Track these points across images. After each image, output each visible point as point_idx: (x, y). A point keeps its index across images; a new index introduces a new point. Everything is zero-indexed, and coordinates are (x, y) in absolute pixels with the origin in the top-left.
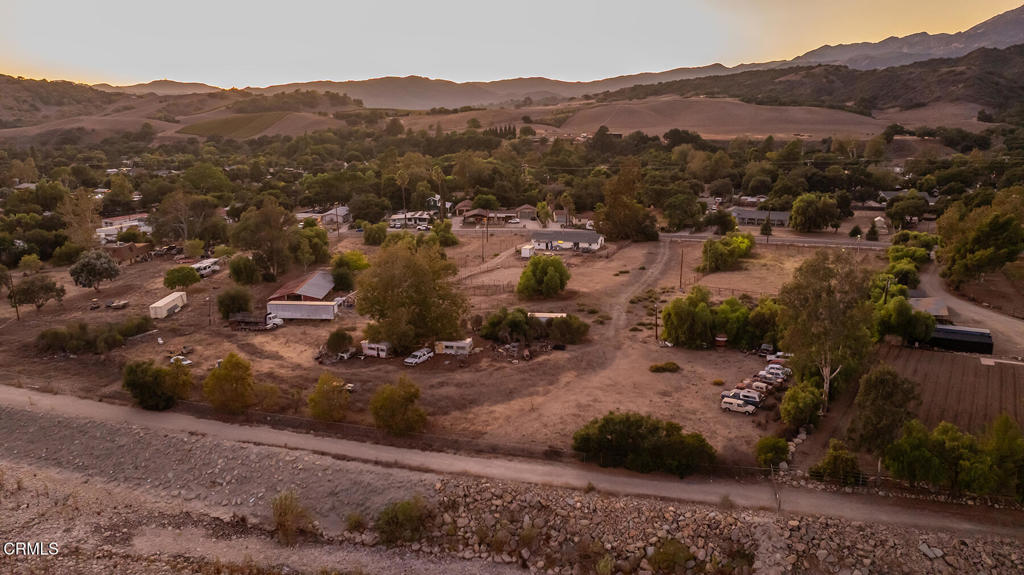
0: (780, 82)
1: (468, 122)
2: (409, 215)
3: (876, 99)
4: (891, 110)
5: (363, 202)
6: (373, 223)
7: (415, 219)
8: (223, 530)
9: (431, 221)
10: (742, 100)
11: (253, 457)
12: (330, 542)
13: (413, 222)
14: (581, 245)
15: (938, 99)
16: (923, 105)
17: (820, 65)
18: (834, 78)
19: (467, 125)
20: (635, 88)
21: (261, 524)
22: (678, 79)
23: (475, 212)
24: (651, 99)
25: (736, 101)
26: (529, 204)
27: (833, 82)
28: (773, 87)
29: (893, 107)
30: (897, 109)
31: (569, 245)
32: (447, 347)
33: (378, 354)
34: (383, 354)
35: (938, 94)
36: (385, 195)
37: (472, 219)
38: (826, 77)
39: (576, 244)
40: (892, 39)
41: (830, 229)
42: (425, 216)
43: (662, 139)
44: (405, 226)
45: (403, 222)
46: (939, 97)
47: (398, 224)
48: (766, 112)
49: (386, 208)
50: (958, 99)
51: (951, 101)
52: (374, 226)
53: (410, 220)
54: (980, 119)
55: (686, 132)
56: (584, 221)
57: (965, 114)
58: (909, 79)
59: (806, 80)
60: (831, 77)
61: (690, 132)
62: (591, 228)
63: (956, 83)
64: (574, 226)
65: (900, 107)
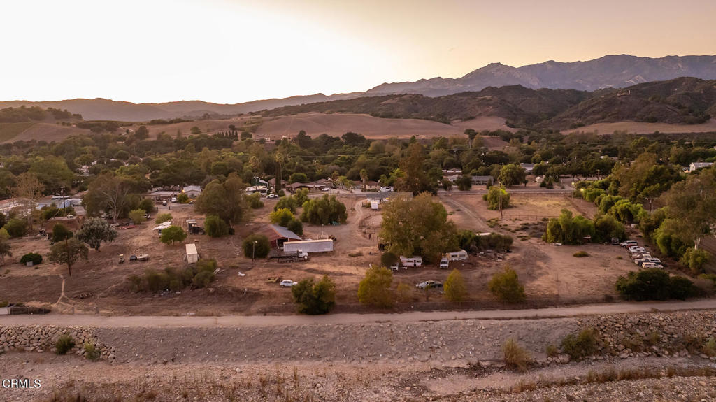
0: (384, 104)
1: (191, 130)
3: (445, 114)
4: (456, 121)
8: (477, 370)
10: (371, 115)
11: (444, 328)
12: (543, 366)
15: (480, 114)
16: (472, 118)
17: (406, 94)
18: (417, 102)
19: (191, 132)
20: (286, 108)
21: (492, 364)
22: (315, 102)
23: (298, 184)
24: (300, 115)
25: (369, 116)
27: (416, 104)
28: (380, 107)
29: (457, 119)
30: (458, 120)
32: (453, 256)
33: (415, 265)
34: (419, 265)
35: (480, 112)
38: (412, 101)
40: (423, 80)
41: (523, 185)
42: (264, 189)
43: (341, 139)
46: (481, 113)
48: (389, 122)
50: (492, 115)
51: (489, 116)
54: (508, 126)
55: (356, 134)
56: (374, 187)
57: (497, 124)
58: (462, 103)
59: (400, 103)
60: (415, 102)
61: (358, 134)
62: (384, 191)
63: (488, 105)
64: (369, 190)
65: (461, 119)
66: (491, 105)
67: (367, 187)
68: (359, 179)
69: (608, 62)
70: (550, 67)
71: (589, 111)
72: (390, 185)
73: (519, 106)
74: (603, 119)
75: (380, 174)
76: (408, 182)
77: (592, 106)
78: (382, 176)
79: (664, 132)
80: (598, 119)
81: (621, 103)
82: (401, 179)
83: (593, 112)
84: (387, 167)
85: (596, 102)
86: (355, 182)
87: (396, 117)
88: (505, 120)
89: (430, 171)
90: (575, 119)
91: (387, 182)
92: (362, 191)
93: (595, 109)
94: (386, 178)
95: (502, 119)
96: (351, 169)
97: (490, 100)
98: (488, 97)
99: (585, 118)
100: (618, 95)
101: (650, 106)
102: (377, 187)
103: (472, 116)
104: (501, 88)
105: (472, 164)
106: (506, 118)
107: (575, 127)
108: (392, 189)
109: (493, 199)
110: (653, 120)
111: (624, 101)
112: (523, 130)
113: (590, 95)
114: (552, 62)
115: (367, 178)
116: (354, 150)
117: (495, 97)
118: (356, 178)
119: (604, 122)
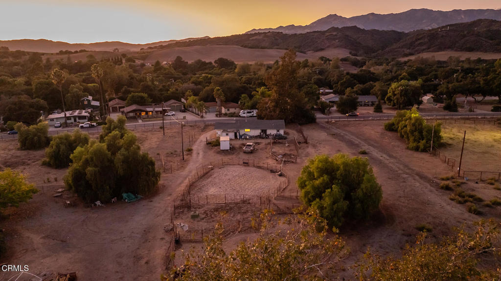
0: (252, 40)
1: (87, 57)
2: (68, 114)
3: (301, 47)
5: (15, 104)
6: (28, 124)
7: (75, 117)
9: (91, 119)
10: (241, 46)
13: (72, 120)
14: (269, 132)
15: (329, 47)
23: (134, 107)
25: (239, 47)
26: (174, 99)
27: (277, 39)
28: (250, 42)
29: (310, 51)
30: (311, 51)
31: (257, 132)
35: (328, 45)
36: (38, 97)
37: (131, 115)
38: (274, 37)
39: (264, 131)
42: (84, 113)
43: (213, 63)
44: (65, 125)
45: (63, 121)
47: (57, 123)
49: (42, 108)
50: (337, 47)
51: (335, 48)
52: (31, 127)
53: (69, 118)
54: (352, 55)
55: (227, 60)
56: (232, 110)
57: (343, 53)
58: (313, 38)
59: (265, 39)
60: (277, 37)
61: (229, 60)
62: (245, 115)
63: (334, 39)
64: (226, 115)
65: (313, 50)
66: (337, 39)
67: (224, 110)
68: (213, 100)
69: (412, 14)
70: (371, 17)
71: (417, 43)
72: (253, 107)
73: (358, 40)
74: (428, 49)
75: (239, 94)
76: (277, 103)
77: (419, 39)
78: (243, 95)
79: (485, 59)
80: (424, 50)
81: (442, 36)
82: (267, 99)
83: (419, 44)
84: (251, 86)
85: (421, 36)
86: (207, 104)
87: (262, 48)
88: (350, 51)
89: (304, 90)
90: (405, 50)
91: (250, 104)
92: (217, 116)
93: (422, 41)
94: (248, 99)
95: (347, 50)
96: (206, 88)
97: (336, 35)
98: (334, 33)
99: (413, 49)
100: (439, 30)
101: (467, 38)
102: (236, 111)
103: (322, 47)
104: (342, 28)
105: (345, 82)
106: (350, 49)
107: (406, 55)
108: (255, 112)
109: (416, 133)
110: (470, 50)
111: (444, 34)
112: (365, 58)
113: (407, 34)
114: (373, 14)
115: (223, 99)
116: (221, 72)
117: (339, 33)
118: (209, 99)
119: (430, 51)
